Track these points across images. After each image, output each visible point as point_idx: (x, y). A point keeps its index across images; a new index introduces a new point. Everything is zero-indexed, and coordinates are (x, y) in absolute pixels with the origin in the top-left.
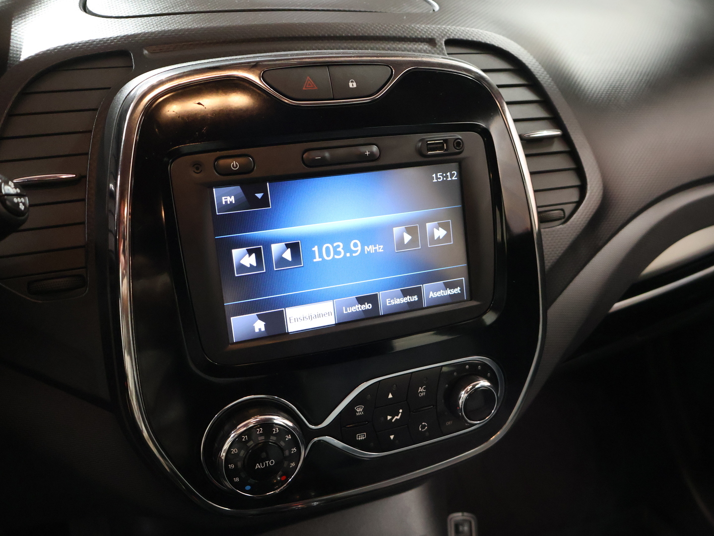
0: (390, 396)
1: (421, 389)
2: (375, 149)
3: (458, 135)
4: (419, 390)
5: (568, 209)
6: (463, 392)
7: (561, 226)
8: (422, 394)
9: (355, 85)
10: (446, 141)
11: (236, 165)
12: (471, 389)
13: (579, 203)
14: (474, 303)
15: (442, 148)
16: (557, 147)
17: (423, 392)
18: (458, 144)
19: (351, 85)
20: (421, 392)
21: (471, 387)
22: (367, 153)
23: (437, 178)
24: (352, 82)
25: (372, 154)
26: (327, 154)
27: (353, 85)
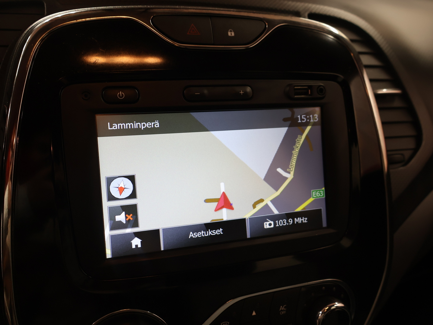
0: (254, 314)
1: (282, 308)
2: (249, 89)
3: (321, 83)
4: (281, 309)
5: (407, 154)
6: (321, 312)
7: (402, 168)
8: (283, 313)
9: (233, 34)
10: (310, 87)
11: (122, 94)
12: (327, 310)
13: (415, 150)
14: (331, 231)
15: (306, 93)
16: (397, 103)
17: (284, 310)
18: (321, 90)
19: (229, 34)
20: (282, 310)
21: (328, 308)
22: (242, 93)
23: (302, 120)
24: (231, 31)
25: (246, 93)
26: (206, 92)
27: (231, 34)
